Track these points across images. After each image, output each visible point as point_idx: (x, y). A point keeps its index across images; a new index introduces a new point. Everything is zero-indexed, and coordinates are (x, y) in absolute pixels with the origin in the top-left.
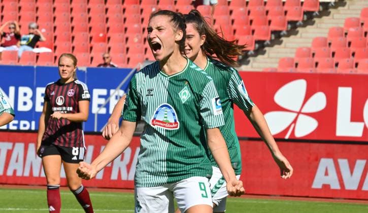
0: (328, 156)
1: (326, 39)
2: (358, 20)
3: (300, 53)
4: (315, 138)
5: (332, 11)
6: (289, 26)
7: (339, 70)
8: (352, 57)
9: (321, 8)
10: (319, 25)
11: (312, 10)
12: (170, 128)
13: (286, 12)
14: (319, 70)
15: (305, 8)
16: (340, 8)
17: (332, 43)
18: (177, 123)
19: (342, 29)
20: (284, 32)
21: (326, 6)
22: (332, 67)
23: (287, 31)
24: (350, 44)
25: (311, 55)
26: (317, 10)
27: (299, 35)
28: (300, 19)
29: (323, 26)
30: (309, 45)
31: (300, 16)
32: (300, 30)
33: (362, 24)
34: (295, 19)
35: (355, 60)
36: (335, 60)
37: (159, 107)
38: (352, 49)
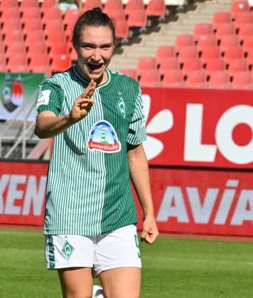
0: (175, 184)
1: (172, 49)
2: (210, 26)
3: (144, 64)
4: (160, 163)
5: (180, 15)
6: (131, 33)
7: (188, 85)
8: (203, 69)
9: (168, 12)
10: (165, 32)
11: (157, 14)
12: (109, 150)
13: (127, 17)
14: (165, 84)
15: (149, 12)
16: (190, 13)
17: (180, 52)
18: (118, 144)
19: (192, 37)
20: (125, 40)
21: (173, 9)
22: (179, 81)
23: (129, 39)
24: (200, 54)
25: (156, 67)
26: (163, 14)
27: (142, 43)
28: (143, 24)
29: (170, 32)
30: (154, 55)
31: (143, 21)
32: (143, 37)
33: (215, 31)
34: (137, 24)
35: (206, 72)
36: (184, 72)
37: (94, 125)
38: (203, 60)
